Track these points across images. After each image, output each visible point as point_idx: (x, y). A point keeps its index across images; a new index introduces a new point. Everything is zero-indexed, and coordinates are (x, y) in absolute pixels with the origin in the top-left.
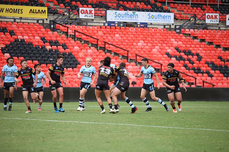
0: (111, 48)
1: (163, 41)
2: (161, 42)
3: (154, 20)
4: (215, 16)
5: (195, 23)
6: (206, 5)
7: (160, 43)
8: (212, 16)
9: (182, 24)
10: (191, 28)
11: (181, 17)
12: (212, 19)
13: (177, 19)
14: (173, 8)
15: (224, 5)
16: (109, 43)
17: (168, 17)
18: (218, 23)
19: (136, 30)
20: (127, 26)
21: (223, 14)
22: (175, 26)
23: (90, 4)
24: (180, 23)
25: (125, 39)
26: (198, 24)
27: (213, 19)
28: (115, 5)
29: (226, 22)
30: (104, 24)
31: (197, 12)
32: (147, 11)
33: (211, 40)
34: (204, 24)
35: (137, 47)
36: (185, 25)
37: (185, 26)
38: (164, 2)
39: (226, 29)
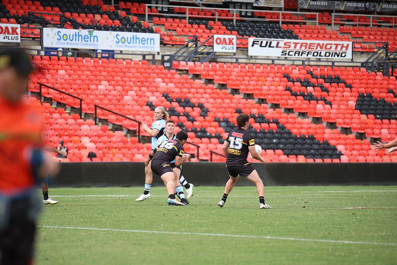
0: (51, 94)
1: (142, 82)
2: (138, 84)
3: (125, 46)
4: (229, 39)
5: (196, 52)
6: (214, 20)
7: (137, 86)
8: (224, 39)
9: (174, 52)
10: (189, 61)
11: (172, 42)
12: (224, 45)
13: (165, 45)
14: (158, 25)
15: (244, 21)
16: (48, 85)
17: (149, 40)
18: (235, 51)
19: (94, 62)
20: (78, 56)
21: (243, 36)
22: (163, 56)
23: (14, 17)
24: (171, 51)
25: (76, 79)
26: (202, 53)
27: (226, 44)
28: (57, 18)
29: (248, 50)
30: (39, 51)
31: (198, 33)
32: (114, 29)
33: (224, 80)
34: (211, 53)
35: (97, 92)
36: (179, 54)
37: (178, 56)
38: (142, 14)
39: (248, 62)
